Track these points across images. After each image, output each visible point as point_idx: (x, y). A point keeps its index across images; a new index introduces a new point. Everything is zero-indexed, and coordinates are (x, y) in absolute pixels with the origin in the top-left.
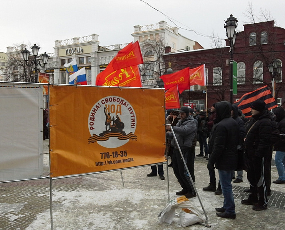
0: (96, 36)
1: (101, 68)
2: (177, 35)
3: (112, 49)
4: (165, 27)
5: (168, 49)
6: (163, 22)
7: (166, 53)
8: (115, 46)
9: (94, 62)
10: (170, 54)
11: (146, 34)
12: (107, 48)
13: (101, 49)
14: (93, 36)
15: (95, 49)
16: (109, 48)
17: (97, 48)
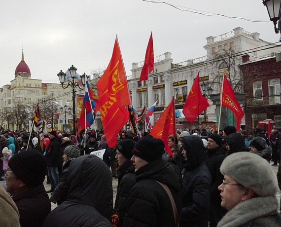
0: (168, 55)
1: (174, 86)
2: (258, 41)
3: (185, 64)
4: (241, 33)
5: (246, 58)
6: (238, 28)
7: (243, 62)
8: (187, 61)
9: (167, 80)
10: (248, 62)
11: (219, 44)
12: (180, 64)
13: (174, 66)
14: (166, 54)
15: (167, 67)
16: (182, 64)
17: (170, 65)
